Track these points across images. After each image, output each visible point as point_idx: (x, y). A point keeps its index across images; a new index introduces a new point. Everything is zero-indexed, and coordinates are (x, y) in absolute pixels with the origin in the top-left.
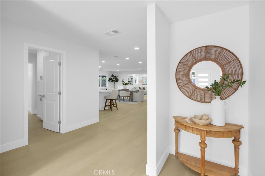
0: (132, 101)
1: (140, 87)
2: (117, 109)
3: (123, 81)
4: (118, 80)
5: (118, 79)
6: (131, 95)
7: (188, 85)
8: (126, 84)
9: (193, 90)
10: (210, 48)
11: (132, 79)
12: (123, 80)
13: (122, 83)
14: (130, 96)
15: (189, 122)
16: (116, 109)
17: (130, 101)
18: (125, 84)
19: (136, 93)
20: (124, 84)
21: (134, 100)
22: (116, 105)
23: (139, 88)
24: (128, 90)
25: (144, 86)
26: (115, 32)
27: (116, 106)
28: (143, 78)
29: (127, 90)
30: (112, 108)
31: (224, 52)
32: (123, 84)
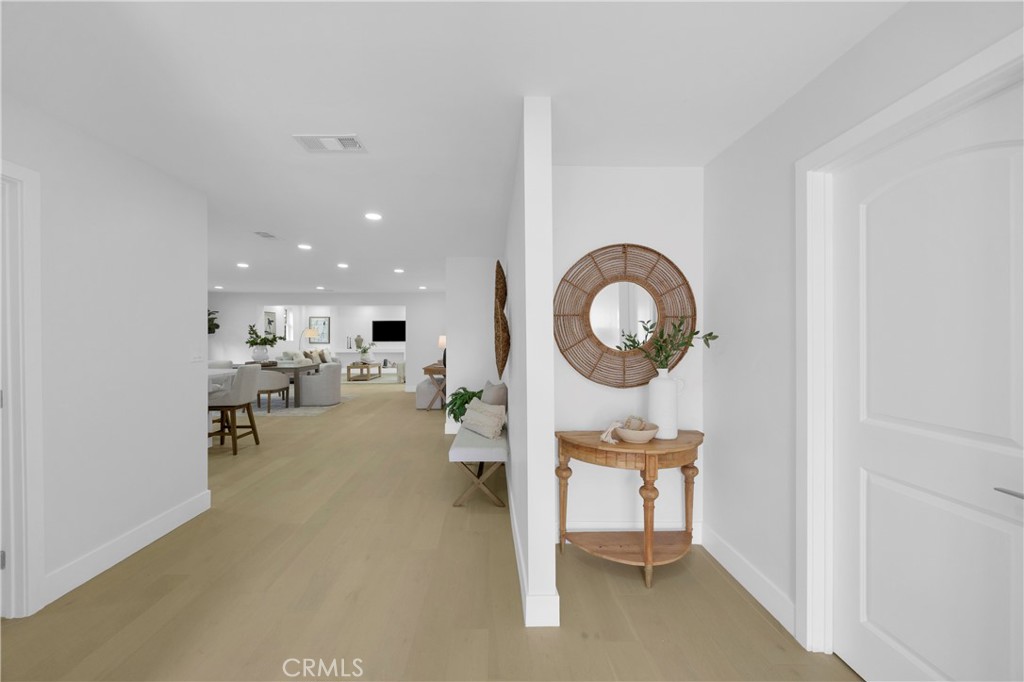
0: (297, 404)
1: (308, 352)
2: (257, 442)
3: (252, 331)
4: (217, 326)
5: (215, 321)
6: (292, 382)
7: (585, 342)
8: (265, 342)
9: (598, 356)
10: (637, 251)
11: (270, 322)
12: (251, 328)
13: (248, 337)
14: (287, 389)
15: (613, 441)
16: (254, 442)
17: (287, 407)
18: (259, 341)
19: (309, 374)
20: (256, 344)
21: (305, 399)
22: (252, 426)
23: (306, 355)
24: (275, 364)
25: (320, 348)
26: (347, 142)
27: (254, 432)
28: (314, 321)
29: (269, 366)
30: (239, 441)
31: (662, 266)
32: (253, 343)
